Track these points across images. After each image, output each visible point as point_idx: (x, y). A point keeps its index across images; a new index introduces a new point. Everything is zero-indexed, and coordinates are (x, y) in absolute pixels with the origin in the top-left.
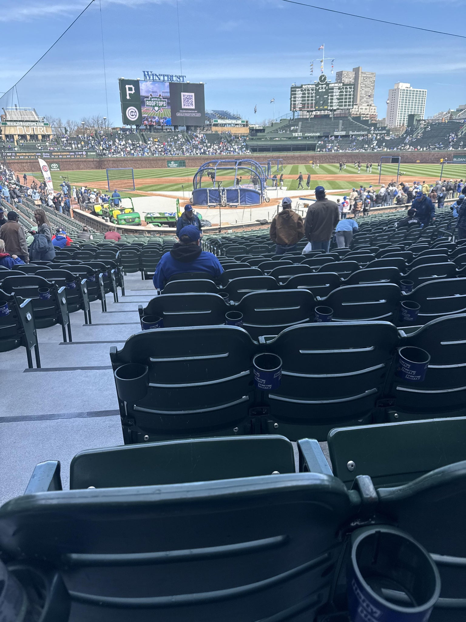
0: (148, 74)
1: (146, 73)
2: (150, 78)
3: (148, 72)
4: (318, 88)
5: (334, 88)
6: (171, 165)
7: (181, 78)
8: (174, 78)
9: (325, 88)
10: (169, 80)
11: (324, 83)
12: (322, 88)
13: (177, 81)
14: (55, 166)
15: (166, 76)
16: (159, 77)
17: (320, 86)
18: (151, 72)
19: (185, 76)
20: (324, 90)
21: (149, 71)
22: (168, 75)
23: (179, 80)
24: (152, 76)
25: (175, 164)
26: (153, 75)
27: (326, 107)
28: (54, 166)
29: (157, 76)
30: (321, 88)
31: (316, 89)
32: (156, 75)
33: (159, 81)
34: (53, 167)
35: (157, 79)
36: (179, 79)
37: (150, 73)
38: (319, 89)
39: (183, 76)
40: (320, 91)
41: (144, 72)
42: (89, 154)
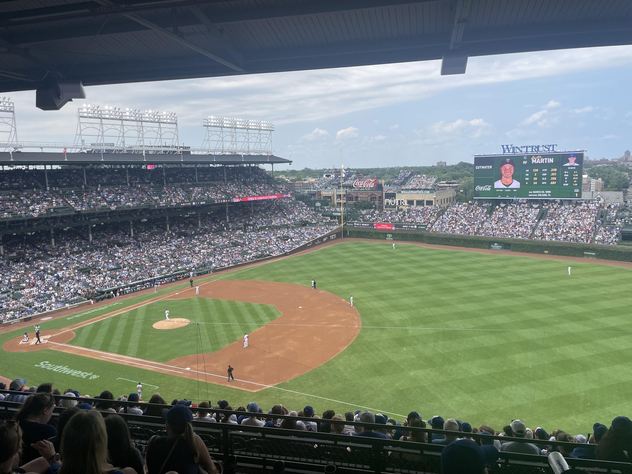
0: (507, 148)
1: (505, 147)
2: (509, 151)
3: (507, 146)
7: (551, 148)
8: (541, 149)
10: (534, 150)
13: (545, 151)
14: (390, 236)
15: (530, 147)
16: (521, 149)
18: (512, 145)
19: (556, 145)
21: (509, 144)
22: (532, 147)
23: (547, 150)
24: (512, 149)
25: (498, 246)
26: (513, 147)
29: (518, 149)
32: (517, 147)
33: (521, 153)
34: (388, 236)
35: (518, 151)
36: (549, 149)
37: (509, 147)
39: (553, 146)
41: (503, 146)
42: (419, 227)
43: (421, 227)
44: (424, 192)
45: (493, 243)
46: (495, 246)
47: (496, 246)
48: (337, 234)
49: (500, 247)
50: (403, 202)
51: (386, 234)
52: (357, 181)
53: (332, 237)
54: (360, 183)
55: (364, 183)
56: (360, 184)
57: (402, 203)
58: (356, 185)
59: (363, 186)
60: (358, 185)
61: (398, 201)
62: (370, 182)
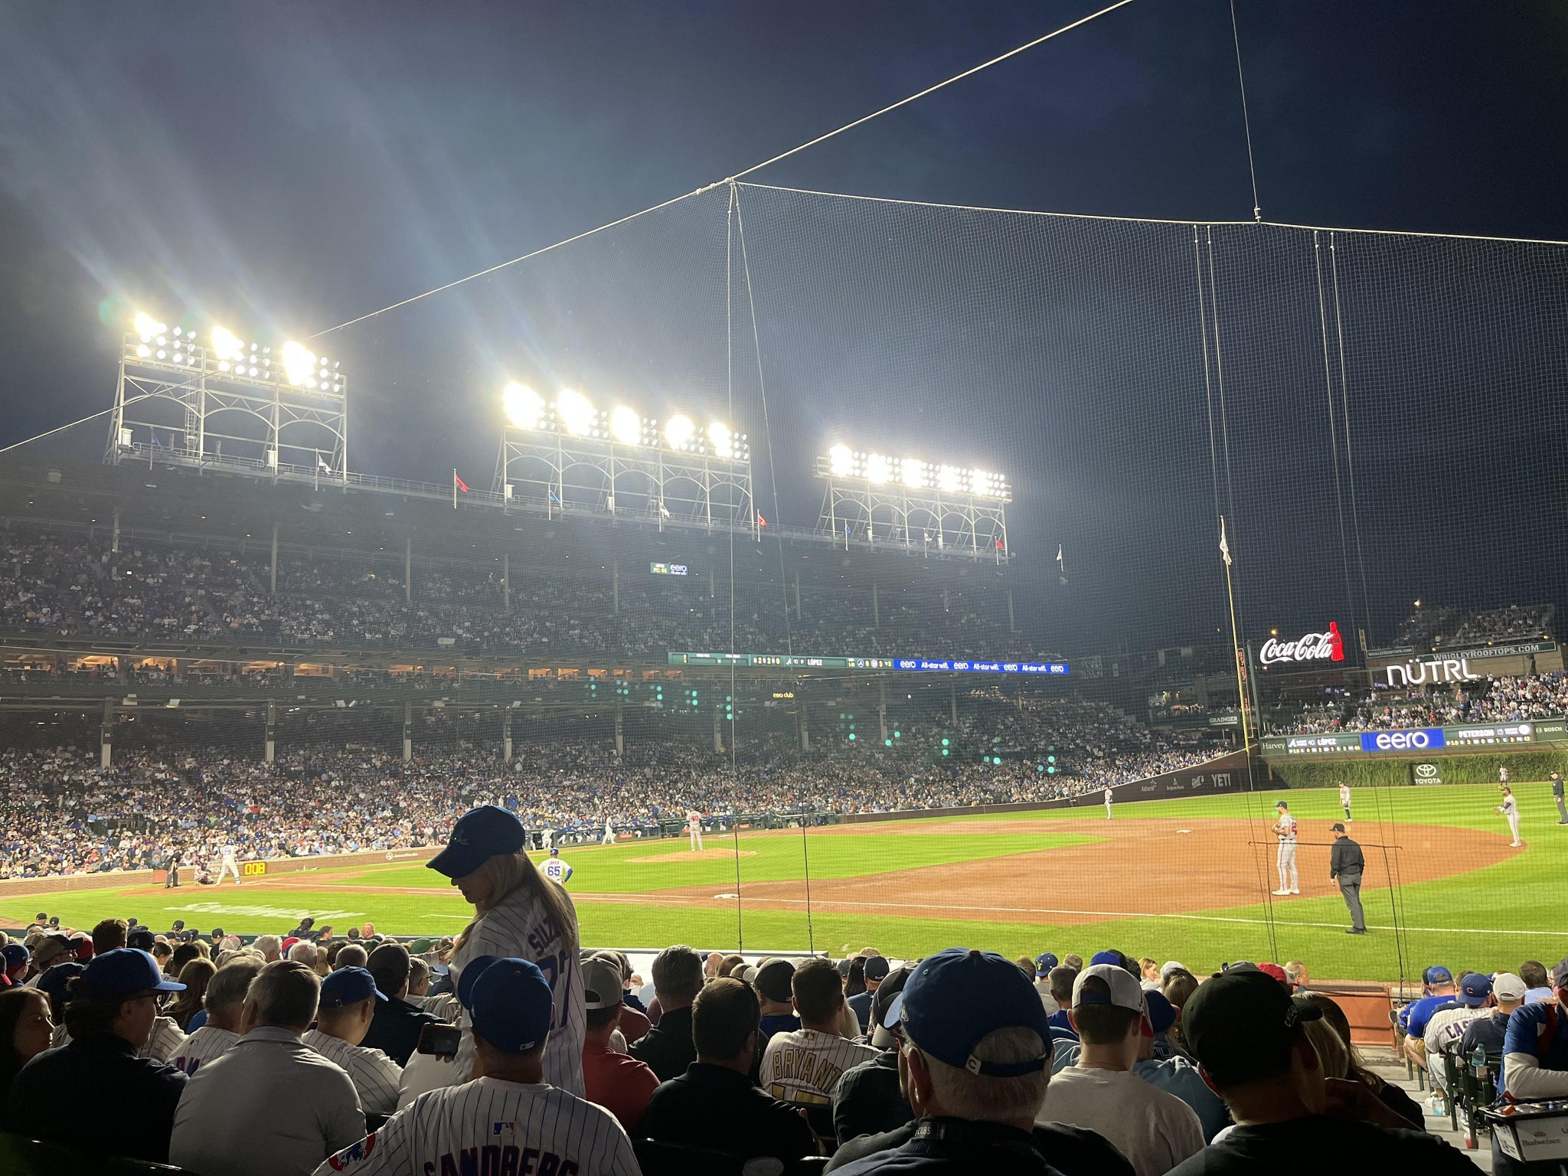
14: (1428, 770)
28: (1424, 770)
34: (1422, 772)
42: (1539, 730)
43: (1546, 730)
44: (1517, 649)
48: (1233, 773)
50: (1453, 670)
51: (1411, 766)
52: (1272, 644)
53: (1217, 779)
54: (1282, 649)
55: (1295, 647)
56: (1284, 653)
57: (1451, 674)
58: (1270, 655)
59: (1292, 656)
60: (1278, 655)
61: (1437, 666)
62: (1316, 641)
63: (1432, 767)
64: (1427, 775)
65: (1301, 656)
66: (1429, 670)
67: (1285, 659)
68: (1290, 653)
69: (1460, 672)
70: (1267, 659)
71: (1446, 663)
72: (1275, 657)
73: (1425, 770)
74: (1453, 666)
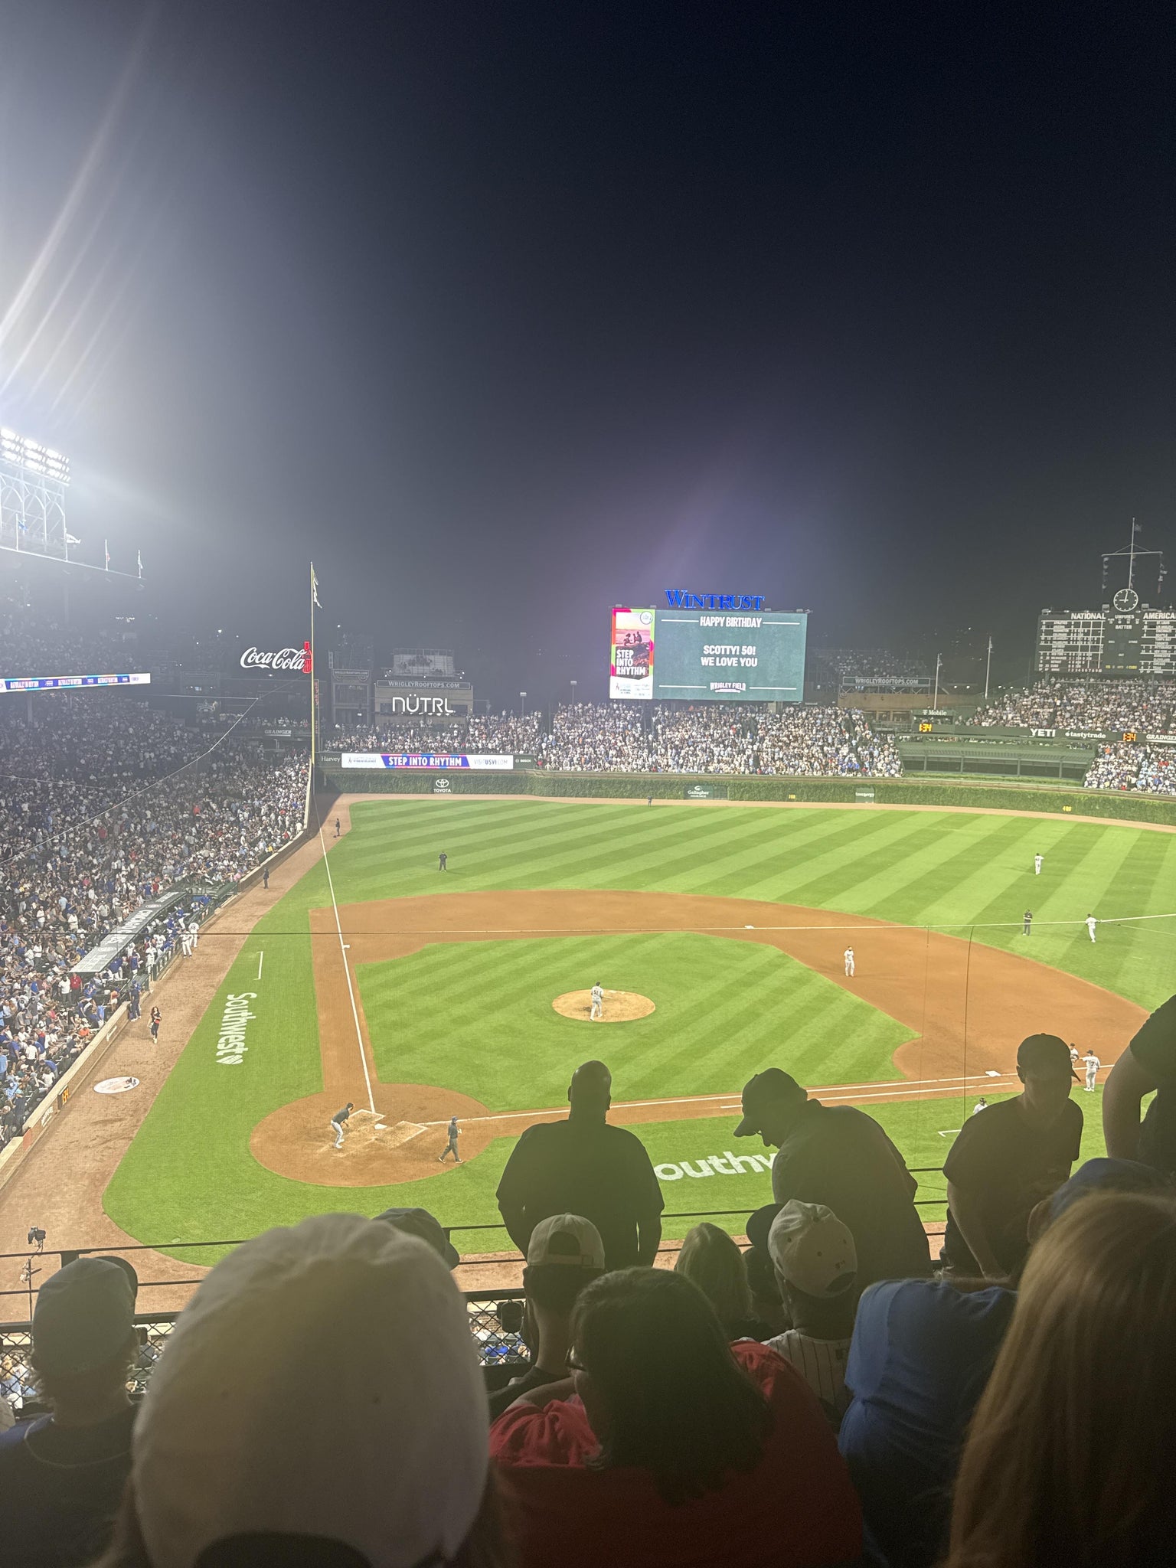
1: (674, 594)
3: (677, 591)
4: (1111, 621)
5: (1158, 622)
6: (692, 793)
9: (1133, 622)
11: (1130, 609)
12: (1124, 622)
14: (444, 783)
15: (718, 597)
17: (1120, 617)
18: (685, 591)
20: (1130, 627)
22: (722, 596)
25: (702, 792)
26: (689, 596)
27: (1135, 667)
29: (698, 599)
30: (1120, 622)
31: (1106, 623)
32: (694, 595)
34: (439, 784)
38: (1116, 622)
40: (1117, 627)
42: (517, 761)
43: (522, 761)
44: (445, 685)
45: (691, 785)
46: (695, 792)
47: (698, 793)
49: (705, 793)
52: (252, 652)
54: (261, 658)
55: (273, 657)
56: (263, 661)
57: (436, 707)
58: (249, 661)
59: (270, 664)
60: (257, 662)
61: (428, 701)
62: (292, 655)
63: (447, 781)
64: (442, 786)
65: (277, 665)
66: (422, 703)
67: (263, 666)
68: (267, 662)
69: (443, 707)
70: (246, 662)
71: (434, 699)
72: (254, 663)
73: (443, 782)
74: (439, 702)
